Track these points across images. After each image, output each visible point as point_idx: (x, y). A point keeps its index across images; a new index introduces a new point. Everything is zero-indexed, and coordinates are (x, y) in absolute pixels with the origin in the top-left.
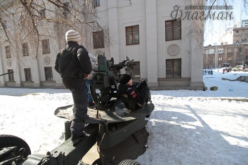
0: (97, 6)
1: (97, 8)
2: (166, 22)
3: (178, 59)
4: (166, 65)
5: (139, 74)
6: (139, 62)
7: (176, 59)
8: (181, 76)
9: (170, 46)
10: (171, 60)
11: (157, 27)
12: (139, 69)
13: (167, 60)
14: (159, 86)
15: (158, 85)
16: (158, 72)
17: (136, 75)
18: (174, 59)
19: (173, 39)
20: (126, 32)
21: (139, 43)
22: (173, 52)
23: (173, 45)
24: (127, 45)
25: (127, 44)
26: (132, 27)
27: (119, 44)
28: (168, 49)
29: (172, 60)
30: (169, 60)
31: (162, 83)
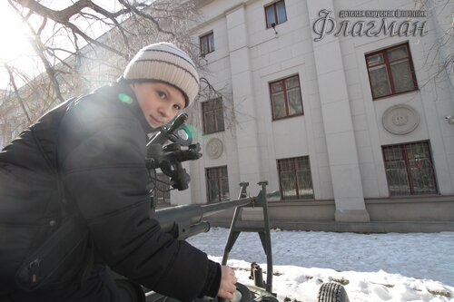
0: (209, 52)
1: (208, 57)
2: (367, 56)
3: (419, 143)
4: (385, 161)
5: (311, 186)
6: (307, 157)
7: (413, 144)
8: (437, 191)
9: (388, 110)
10: (396, 146)
11: (345, 71)
12: (308, 174)
13: (384, 148)
14: (372, 220)
15: (366, 217)
16: (363, 180)
17: (302, 188)
18: (407, 144)
19: (394, 93)
20: (271, 93)
21: (303, 114)
22: (399, 125)
23: (396, 107)
24: (274, 120)
25: (275, 118)
26: (283, 81)
27: (256, 120)
28: (384, 119)
29: (402, 146)
30: (390, 147)
31: (379, 211)
